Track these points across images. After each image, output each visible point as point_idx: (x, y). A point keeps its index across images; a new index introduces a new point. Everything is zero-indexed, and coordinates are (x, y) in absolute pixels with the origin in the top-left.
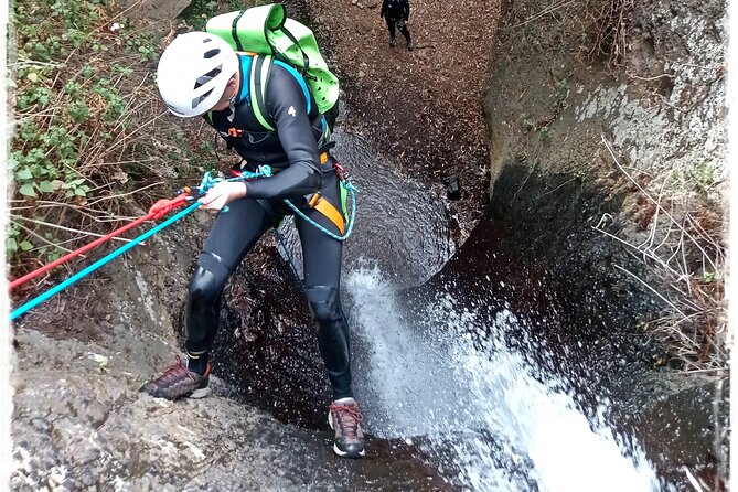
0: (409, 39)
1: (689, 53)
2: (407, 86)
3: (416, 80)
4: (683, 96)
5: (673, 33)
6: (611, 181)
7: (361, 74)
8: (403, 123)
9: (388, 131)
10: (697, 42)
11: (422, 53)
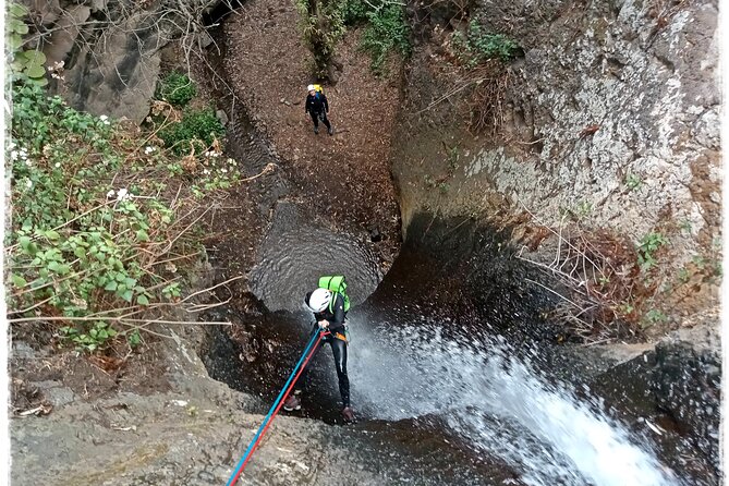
0: (329, 127)
1: (554, 120)
2: (332, 163)
3: (339, 157)
4: (552, 152)
5: (540, 106)
6: (499, 218)
7: (296, 157)
8: (333, 191)
9: (322, 198)
10: (561, 111)
11: (340, 137)
